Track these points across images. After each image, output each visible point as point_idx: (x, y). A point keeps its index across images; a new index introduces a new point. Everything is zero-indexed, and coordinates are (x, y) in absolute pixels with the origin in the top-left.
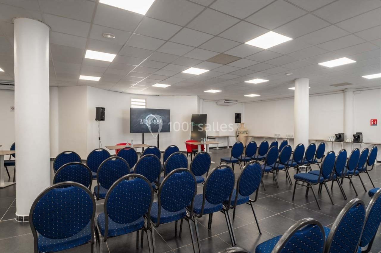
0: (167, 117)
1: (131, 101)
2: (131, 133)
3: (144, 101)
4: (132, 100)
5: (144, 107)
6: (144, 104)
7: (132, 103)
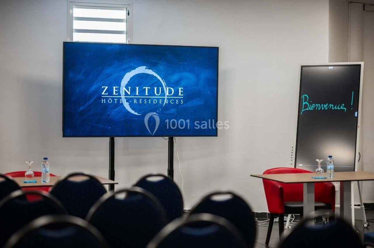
0: (205, 74)
1: (70, 19)
2: (64, 136)
3: (122, 14)
4: (77, 12)
5: (121, 39)
6: (122, 27)
7: (77, 25)
